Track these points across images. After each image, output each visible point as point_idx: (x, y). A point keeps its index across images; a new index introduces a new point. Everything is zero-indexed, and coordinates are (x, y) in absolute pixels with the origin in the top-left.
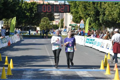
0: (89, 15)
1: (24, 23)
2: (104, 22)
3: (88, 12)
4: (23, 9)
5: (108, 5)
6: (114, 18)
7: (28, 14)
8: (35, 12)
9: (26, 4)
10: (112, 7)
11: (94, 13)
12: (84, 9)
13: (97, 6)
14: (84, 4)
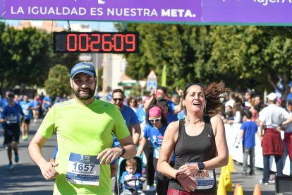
0: (168, 59)
1: (8, 78)
2: (207, 77)
3: (167, 51)
4: (4, 45)
5: (220, 34)
6: (234, 68)
7: (16, 57)
8: (33, 53)
9: (13, 32)
10: (230, 40)
11: (180, 55)
12: (158, 46)
13: (189, 38)
14: (157, 33)
